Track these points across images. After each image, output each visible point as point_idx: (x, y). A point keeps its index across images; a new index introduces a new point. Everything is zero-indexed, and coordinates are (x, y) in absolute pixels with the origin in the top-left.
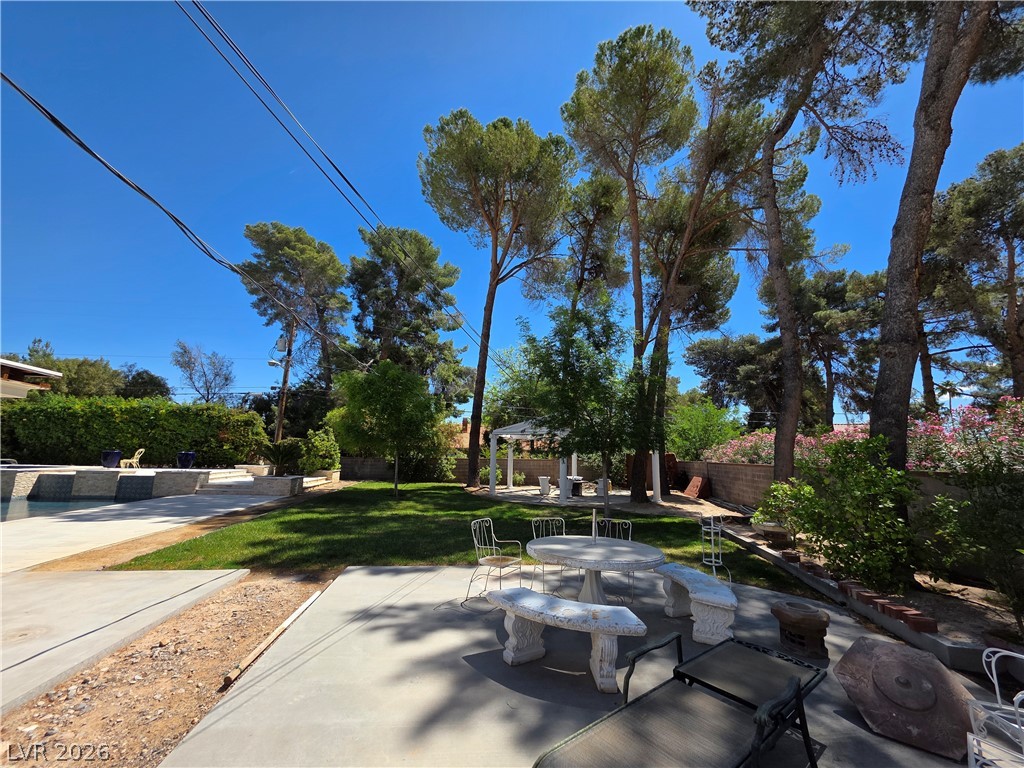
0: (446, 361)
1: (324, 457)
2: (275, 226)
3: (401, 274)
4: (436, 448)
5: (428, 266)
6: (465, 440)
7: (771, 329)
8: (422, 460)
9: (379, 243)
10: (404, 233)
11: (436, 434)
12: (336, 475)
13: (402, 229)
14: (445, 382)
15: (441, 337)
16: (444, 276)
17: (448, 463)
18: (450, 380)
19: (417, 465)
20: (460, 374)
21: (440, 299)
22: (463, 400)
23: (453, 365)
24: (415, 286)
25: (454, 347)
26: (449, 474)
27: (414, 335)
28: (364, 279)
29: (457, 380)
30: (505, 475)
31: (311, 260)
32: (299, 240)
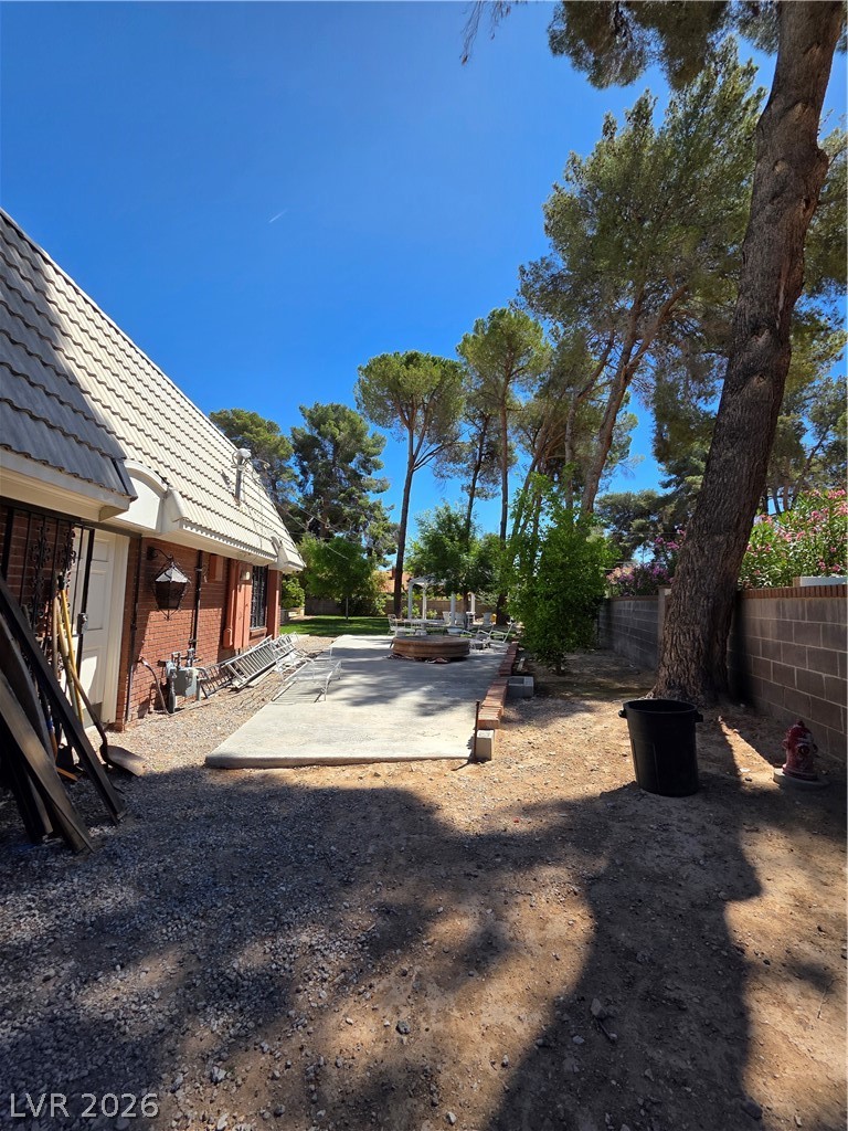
0: (376, 519)
1: (295, 598)
2: (234, 413)
3: (337, 445)
4: (371, 593)
5: (359, 441)
6: (391, 585)
7: (666, 485)
8: (360, 601)
9: (317, 420)
10: (337, 407)
11: (371, 583)
12: (303, 611)
13: (335, 404)
14: (375, 538)
15: (371, 498)
16: (374, 446)
17: (380, 603)
18: (380, 536)
19: (357, 605)
20: (388, 530)
21: (369, 465)
22: (391, 552)
23: (382, 523)
24: (350, 458)
25: (383, 506)
26: (381, 610)
27: (349, 499)
28: (305, 448)
29: (386, 535)
30: (421, 611)
31: (265, 441)
32: (253, 423)
